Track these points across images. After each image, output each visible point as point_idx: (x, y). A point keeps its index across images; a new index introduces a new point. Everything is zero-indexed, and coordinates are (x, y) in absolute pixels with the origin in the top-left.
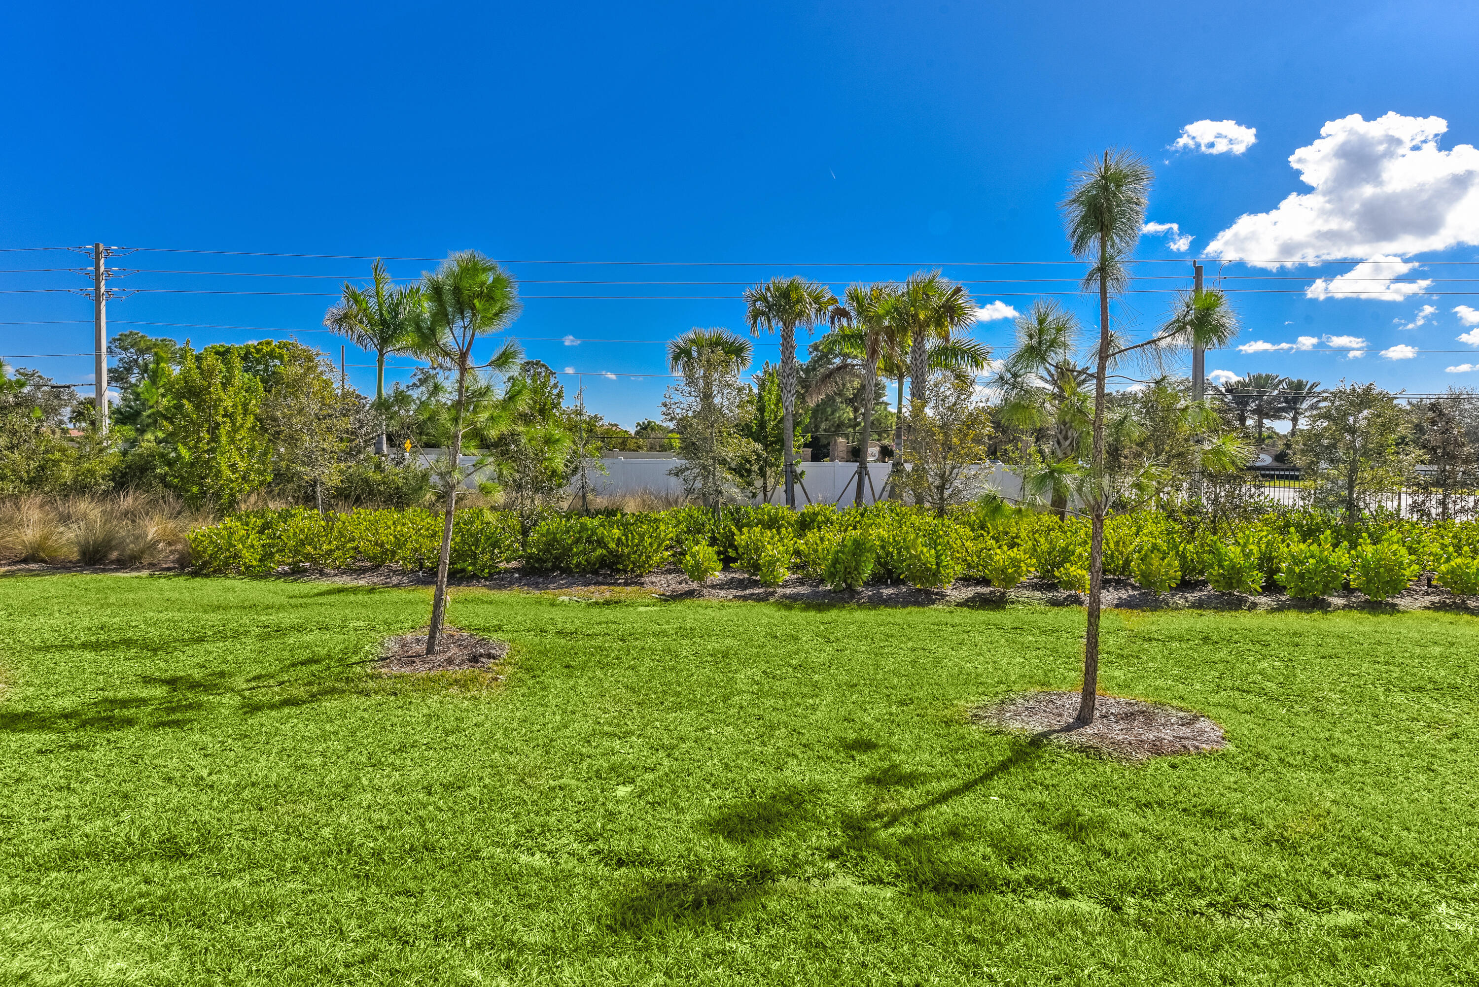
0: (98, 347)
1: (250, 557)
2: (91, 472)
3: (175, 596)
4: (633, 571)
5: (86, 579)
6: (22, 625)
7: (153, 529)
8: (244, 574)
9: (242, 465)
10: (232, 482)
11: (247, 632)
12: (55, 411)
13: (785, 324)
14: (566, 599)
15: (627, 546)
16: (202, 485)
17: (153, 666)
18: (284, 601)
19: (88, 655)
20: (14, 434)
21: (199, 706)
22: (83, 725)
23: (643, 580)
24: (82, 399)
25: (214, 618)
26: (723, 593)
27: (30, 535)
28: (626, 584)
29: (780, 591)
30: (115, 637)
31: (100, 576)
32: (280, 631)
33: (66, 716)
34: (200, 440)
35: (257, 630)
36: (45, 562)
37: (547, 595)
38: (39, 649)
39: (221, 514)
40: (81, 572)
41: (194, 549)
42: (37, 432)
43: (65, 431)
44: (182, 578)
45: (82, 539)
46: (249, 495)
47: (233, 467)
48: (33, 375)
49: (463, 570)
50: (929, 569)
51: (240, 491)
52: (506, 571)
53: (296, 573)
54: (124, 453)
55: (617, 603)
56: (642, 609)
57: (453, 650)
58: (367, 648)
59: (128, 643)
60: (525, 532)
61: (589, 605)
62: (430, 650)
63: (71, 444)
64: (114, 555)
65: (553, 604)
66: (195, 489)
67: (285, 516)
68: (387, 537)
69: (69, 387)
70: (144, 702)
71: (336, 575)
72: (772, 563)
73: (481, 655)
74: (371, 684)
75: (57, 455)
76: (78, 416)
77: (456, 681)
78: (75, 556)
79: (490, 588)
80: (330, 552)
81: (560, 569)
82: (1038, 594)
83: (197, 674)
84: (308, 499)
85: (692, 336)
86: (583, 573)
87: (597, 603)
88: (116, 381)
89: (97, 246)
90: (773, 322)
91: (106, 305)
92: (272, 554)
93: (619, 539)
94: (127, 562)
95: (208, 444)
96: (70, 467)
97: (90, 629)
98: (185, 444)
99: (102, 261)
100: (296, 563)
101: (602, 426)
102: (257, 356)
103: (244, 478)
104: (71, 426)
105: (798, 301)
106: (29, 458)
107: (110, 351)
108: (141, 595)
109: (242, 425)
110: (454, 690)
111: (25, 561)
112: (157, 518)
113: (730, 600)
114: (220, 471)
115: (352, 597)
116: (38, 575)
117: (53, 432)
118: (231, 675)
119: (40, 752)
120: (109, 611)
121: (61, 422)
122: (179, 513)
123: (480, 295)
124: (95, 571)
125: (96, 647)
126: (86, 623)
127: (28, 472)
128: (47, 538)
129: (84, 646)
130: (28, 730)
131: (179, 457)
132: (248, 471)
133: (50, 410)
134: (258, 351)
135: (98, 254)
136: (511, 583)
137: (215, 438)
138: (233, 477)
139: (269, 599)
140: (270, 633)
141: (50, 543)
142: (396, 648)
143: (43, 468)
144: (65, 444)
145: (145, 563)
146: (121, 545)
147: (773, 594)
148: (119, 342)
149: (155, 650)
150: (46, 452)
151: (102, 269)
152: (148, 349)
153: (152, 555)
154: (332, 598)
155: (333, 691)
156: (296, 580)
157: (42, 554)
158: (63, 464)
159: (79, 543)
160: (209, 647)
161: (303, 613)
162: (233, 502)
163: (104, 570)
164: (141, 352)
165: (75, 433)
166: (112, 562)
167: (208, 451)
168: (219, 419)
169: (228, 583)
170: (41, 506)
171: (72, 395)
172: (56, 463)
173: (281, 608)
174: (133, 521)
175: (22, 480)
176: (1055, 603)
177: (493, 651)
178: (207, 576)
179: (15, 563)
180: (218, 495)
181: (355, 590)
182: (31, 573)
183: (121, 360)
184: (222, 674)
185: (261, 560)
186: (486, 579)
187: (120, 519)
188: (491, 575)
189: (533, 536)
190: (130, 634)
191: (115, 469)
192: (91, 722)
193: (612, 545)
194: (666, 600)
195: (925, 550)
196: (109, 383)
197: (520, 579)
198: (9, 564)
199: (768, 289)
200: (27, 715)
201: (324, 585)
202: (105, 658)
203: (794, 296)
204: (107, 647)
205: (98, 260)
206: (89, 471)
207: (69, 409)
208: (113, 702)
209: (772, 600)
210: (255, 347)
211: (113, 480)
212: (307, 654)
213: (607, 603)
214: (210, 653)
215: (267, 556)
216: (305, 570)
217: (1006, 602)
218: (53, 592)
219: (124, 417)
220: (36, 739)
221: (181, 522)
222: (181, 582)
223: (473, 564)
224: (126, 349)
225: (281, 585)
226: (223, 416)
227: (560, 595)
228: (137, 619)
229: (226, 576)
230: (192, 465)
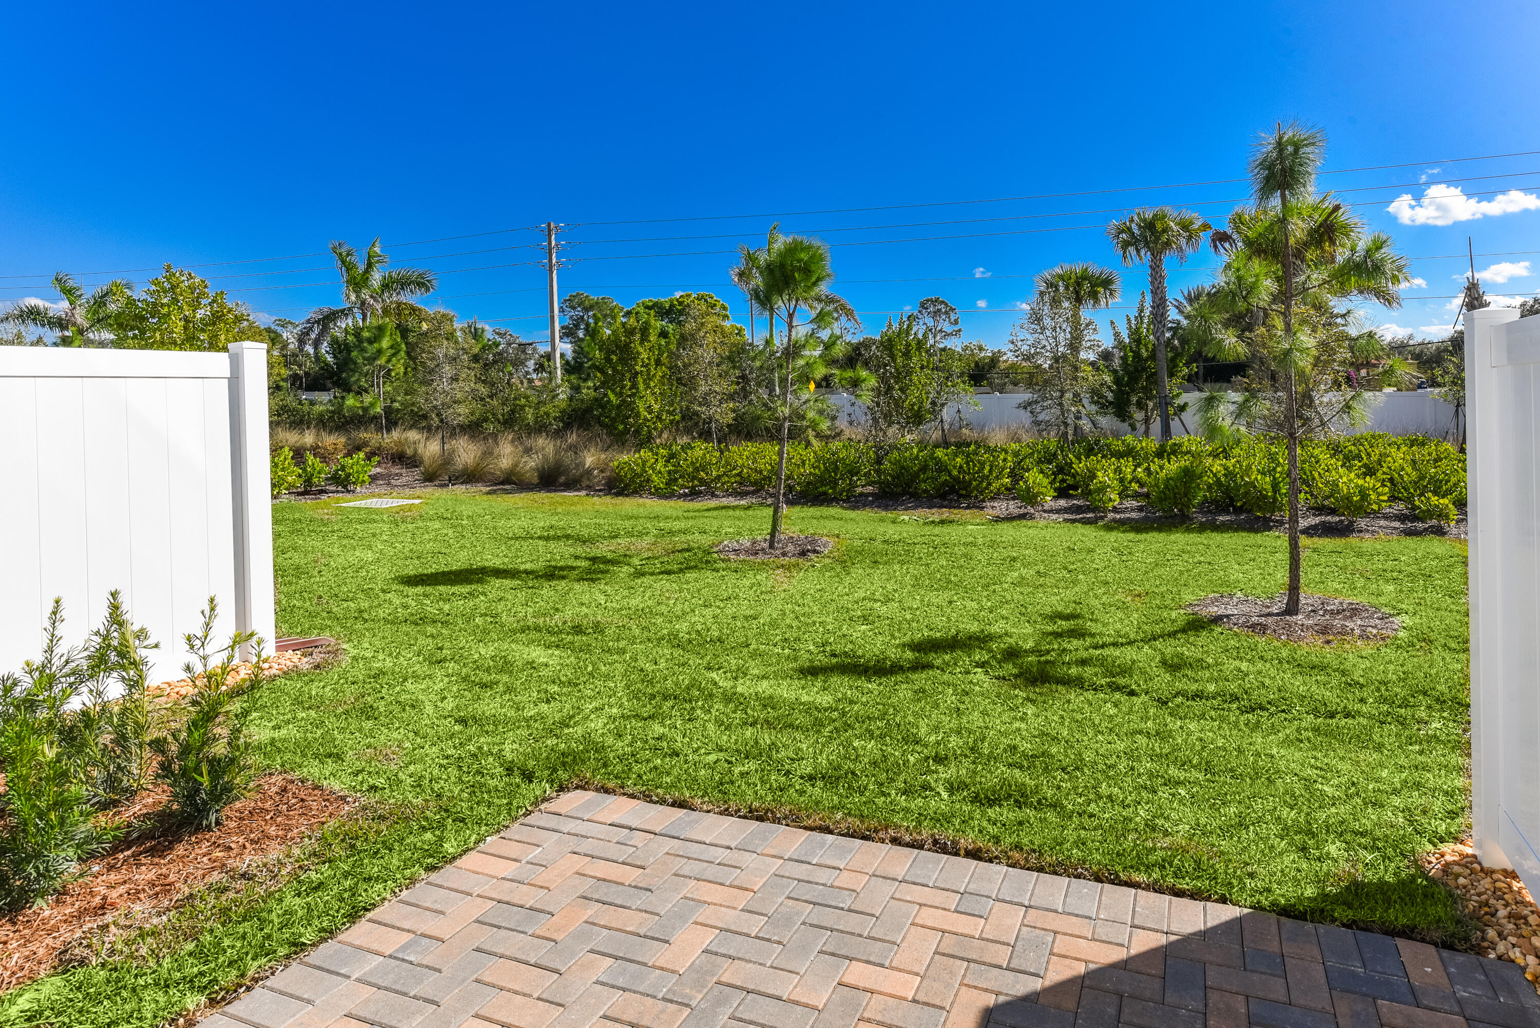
0: (552, 311)
1: (658, 481)
2: (547, 414)
3: (603, 509)
4: (976, 497)
5: (542, 496)
6: (501, 524)
7: (590, 459)
8: (654, 494)
9: (656, 407)
10: (649, 421)
11: (648, 533)
12: (523, 363)
13: (1153, 254)
14: (906, 518)
15: (969, 473)
16: (626, 424)
17: (579, 550)
18: (680, 514)
19: (541, 543)
20: (493, 385)
21: (607, 572)
22: (536, 578)
23: (984, 504)
24: (542, 353)
25: (628, 524)
26: (1054, 516)
27: (505, 463)
28: (968, 508)
29: (1111, 515)
30: (559, 533)
31: (552, 495)
32: (671, 533)
33: (527, 572)
34: (623, 387)
35: (655, 532)
36: (515, 484)
37: (890, 515)
38: (512, 539)
39: (639, 447)
40: (540, 491)
41: (617, 474)
42: (508, 383)
43: (530, 381)
44: (609, 497)
45: (540, 466)
46: (662, 432)
47: (649, 409)
48: (505, 334)
49: (825, 493)
50: (1266, 497)
51: (655, 429)
52: (861, 494)
53: (694, 494)
54: (571, 399)
55: (951, 522)
56: (970, 527)
57: (790, 547)
58: (725, 542)
59: (568, 537)
60: (879, 461)
61: (925, 524)
62: (771, 546)
63: (533, 392)
64: (562, 479)
65: (894, 522)
66: (621, 427)
67: (686, 448)
68: (764, 465)
69: (531, 344)
70: (573, 568)
71: (724, 497)
72: (1103, 489)
73: (808, 551)
74: (723, 565)
75: (523, 401)
76: (540, 368)
77: (783, 566)
78: (536, 480)
79: (846, 509)
80: (719, 477)
81: (909, 493)
82: (1397, 524)
83: (609, 556)
84: (706, 435)
85: (1060, 271)
86: (931, 498)
87: (933, 522)
88: (568, 337)
89: (549, 225)
90: (1143, 252)
91: (557, 274)
92: (676, 480)
93: (961, 467)
94: (572, 484)
95: (630, 389)
96: (531, 411)
97: (543, 528)
98: (613, 391)
99: (553, 237)
100: (693, 487)
101: (1006, 361)
102: (679, 308)
103: (657, 417)
104: (534, 376)
105: (1164, 231)
106: (504, 404)
107: (562, 310)
108: (579, 508)
109: (654, 375)
110: (780, 571)
111: (502, 483)
112: (592, 450)
113: (1059, 522)
114: (638, 412)
115: (731, 513)
116: (510, 493)
117: (522, 383)
118: (630, 557)
119: (512, 589)
120: (557, 518)
121: (527, 373)
122: (609, 447)
123: (799, 269)
124: (549, 491)
125: (547, 539)
126: (542, 524)
127: (503, 415)
128: (516, 465)
129: (539, 538)
130: (506, 578)
131: (609, 401)
132: (661, 411)
133: (518, 363)
134: (680, 303)
135: (550, 231)
136: (864, 506)
137: (634, 386)
138: (649, 417)
139: (669, 512)
140: (664, 533)
141: (518, 469)
142: (748, 544)
143: (513, 411)
144: (529, 392)
145: (584, 485)
146: (566, 471)
147: (1102, 518)
148: (570, 303)
149: (584, 542)
150: (515, 399)
151: (553, 243)
152: (591, 307)
153: (588, 479)
154: (715, 513)
155: (696, 567)
156: (692, 500)
157: (513, 478)
158: (527, 409)
159: (538, 469)
160: (619, 541)
161: (691, 523)
162: (649, 438)
163: (555, 491)
164: (586, 310)
165: (538, 383)
166: (561, 485)
167: (629, 396)
168: (638, 368)
169: (641, 501)
170: (512, 441)
171: (535, 349)
172: (522, 407)
173: (677, 518)
174: (576, 453)
175: (498, 420)
176: (1410, 533)
177: (818, 548)
178: (627, 496)
179: (496, 484)
180: (637, 432)
181: (734, 508)
182: (507, 492)
183: (571, 317)
184: (625, 555)
185: (666, 484)
186: (844, 501)
187: (566, 451)
188: (848, 498)
189: (887, 465)
190: (569, 532)
191: (563, 412)
192: (541, 577)
193: (955, 473)
194: (996, 521)
195: (1259, 477)
196: (561, 338)
197: (873, 502)
198: (492, 485)
199: (1132, 221)
200: (505, 571)
201: (713, 503)
202: (552, 545)
203: (1159, 226)
204: (554, 539)
205: (550, 236)
206: (545, 413)
207: (532, 362)
208: (555, 567)
209: (1100, 523)
210: (677, 300)
211: (562, 421)
212: (685, 546)
213: (942, 522)
214: (620, 544)
215: (671, 482)
216: (700, 492)
217: (1354, 530)
218: (520, 505)
219: (572, 368)
220: (507, 583)
221: (609, 454)
222: (608, 499)
223: (833, 488)
224: (574, 308)
225: (680, 503)
226: (642, 366)
227: (903, 515)
228: (575, 523)
229: (641, 496)
230: (619, 407)
